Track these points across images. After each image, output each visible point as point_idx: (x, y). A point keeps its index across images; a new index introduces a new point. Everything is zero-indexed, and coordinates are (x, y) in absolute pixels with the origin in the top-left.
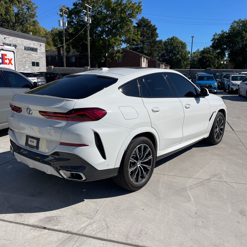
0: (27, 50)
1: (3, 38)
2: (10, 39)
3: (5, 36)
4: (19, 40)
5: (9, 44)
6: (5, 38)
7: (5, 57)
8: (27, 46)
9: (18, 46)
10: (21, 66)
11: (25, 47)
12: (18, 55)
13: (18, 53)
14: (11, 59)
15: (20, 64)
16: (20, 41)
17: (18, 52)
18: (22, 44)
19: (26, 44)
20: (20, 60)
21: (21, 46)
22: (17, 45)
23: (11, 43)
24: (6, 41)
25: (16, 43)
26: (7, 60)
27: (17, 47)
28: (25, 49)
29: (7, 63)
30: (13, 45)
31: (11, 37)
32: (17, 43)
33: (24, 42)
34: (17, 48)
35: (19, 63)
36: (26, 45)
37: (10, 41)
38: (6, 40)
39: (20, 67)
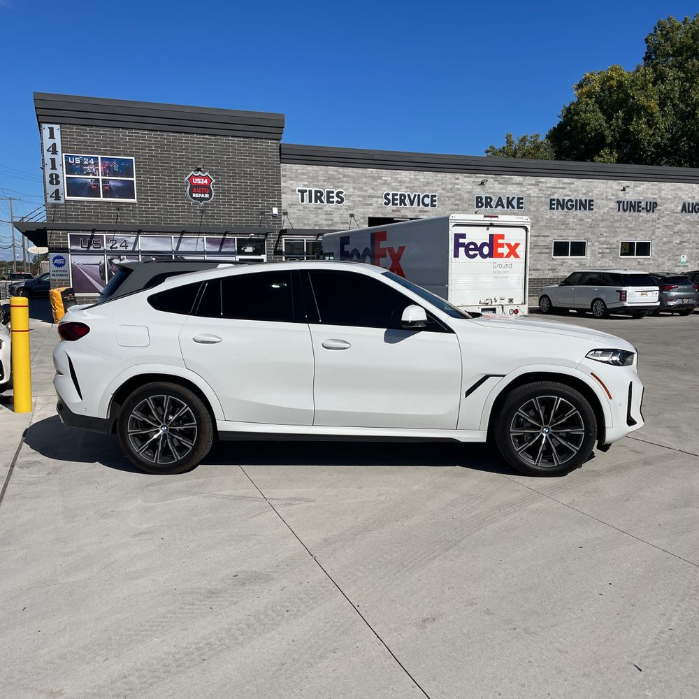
0: (689, 212)
1: (617, 190)
2: (639, 189)
3: (626, 183)
4: (668, 187)
5: (635, 202)
6: (624, 189)
7: (500, 241)
8: (691, 202)
9: (662, 204)
10: (663, 257)
11: (685, 204)
12: (658, 228)
13: (658, 224)
14: (517, 245)
15: (662, 251)
16: (673, 190)
17: (658, 219)
18: (676, 197)
19: (690, 195)
20: (665, 240)
21: (672, 202)
22: (659, 201)
23: (641, 198)
24: (627, 195)
25: (656, 196)
26: (503, 247)
27: (658, 208)
28: (684, 209)
29: (503, 254)
30: (647, 202)
31: (643, 184)
32: (660, 197)
33: (682, 190)
34: (659, 210)
35: (660, 248)
36: (690, 198)
37: (638, 193)
38: (628, 193)
39: (660, 260)
